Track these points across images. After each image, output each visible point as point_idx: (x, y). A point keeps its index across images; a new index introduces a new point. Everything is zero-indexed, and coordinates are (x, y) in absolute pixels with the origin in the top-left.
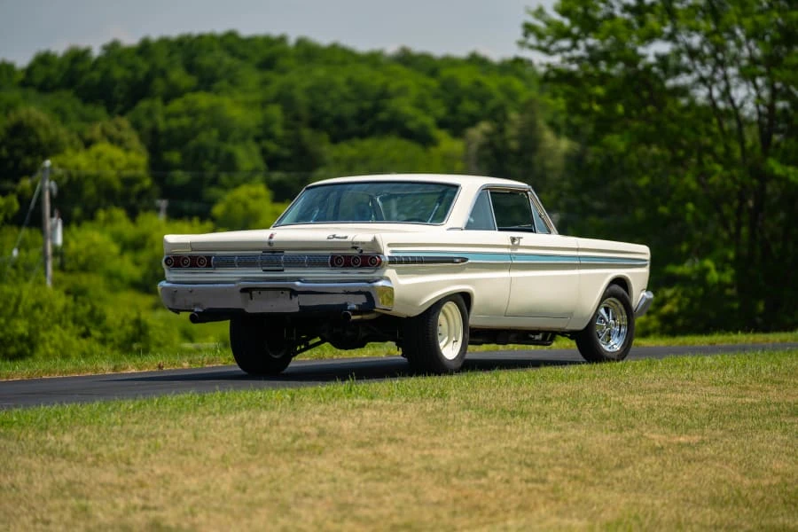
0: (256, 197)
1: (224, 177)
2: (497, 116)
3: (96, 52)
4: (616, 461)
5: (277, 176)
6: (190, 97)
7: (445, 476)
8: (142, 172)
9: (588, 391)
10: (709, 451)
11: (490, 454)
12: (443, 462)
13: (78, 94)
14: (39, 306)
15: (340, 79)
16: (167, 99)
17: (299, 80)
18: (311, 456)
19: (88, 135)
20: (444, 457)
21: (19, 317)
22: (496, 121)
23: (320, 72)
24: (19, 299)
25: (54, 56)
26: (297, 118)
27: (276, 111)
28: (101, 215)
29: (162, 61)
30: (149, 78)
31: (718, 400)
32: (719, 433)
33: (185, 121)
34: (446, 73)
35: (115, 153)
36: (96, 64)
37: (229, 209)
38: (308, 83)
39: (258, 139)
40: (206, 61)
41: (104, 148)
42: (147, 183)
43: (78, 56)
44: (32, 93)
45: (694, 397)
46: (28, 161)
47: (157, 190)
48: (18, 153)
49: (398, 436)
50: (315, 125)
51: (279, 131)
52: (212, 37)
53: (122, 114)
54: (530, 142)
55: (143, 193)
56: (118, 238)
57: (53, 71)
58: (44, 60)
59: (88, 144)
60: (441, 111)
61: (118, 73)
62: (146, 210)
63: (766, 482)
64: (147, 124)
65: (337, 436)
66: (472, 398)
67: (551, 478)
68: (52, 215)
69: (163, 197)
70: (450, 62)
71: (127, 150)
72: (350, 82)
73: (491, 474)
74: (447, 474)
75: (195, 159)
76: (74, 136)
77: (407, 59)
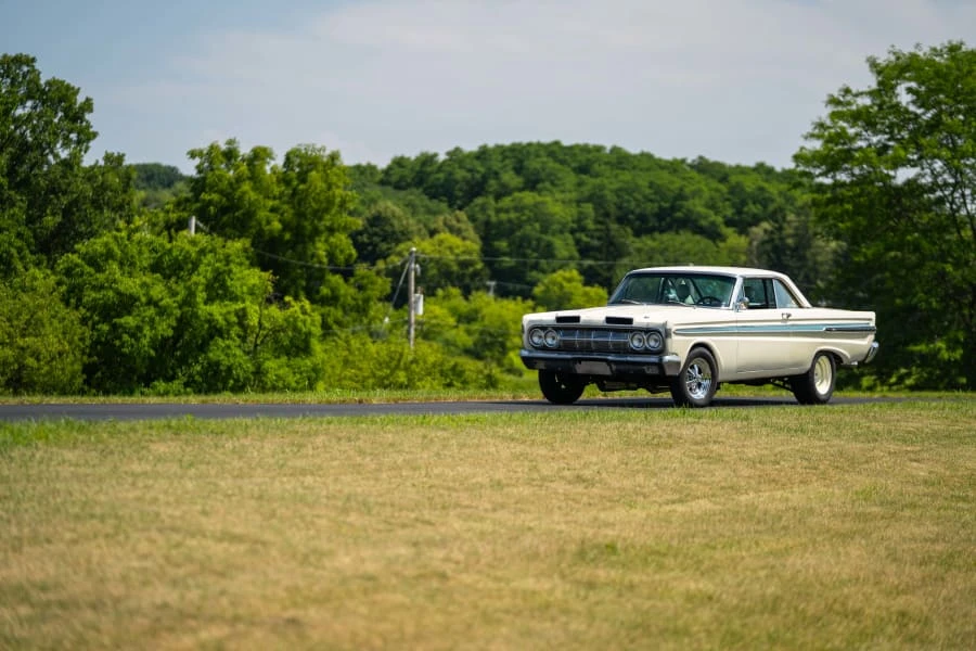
0: (570, 280)
1: (543, 262)
2: (776, 216)
3: (442, 157)
4: (864, 460)
5: (588, 262)
6: (517, 194)
7: (753, 463)
8: (475, 257)
9: (847, 419)
10: (926, 455)
11: (780, 452)
12: (750, 455)
13: (426, 192)
14: (415, 361)
15: (643, 182)
16: (498, 197)
17: (610, 183)
18: (666, 448)
19: (433, 226)
20: (751, 453)
21: (401, 370)
22: (776, 221)
23: (626, 176)
24: (401, 355)
25: (408, 159)
26: (607, 215)
27: (589, 208)
28: (440, 292)
29: (496, 165)
30: (485, 178)
31: (936, 427)
32: (934, 445)
33: (513, 215)
34: (733, 179)
35: (454, 240)
36: (440, 168)
37: (547, 290)
38: (616, 186)
39: (572, 232)
40: (533, 164)
41: (445, 236)
42: (479, 266)
43: (427, 160)
44: (389, 189)
45: (920, 425)
46: (384, 246)
47: (488, 271)
48: (376, 239)
49: (720, 439)
50: (621, 220)
51: (590, 225)
52: (539, 145)
53: (460, 208)
54: (804, 241)
55: (476, 274)
56: (454, 311)
57: (406, 172)
58: (399, 162)
59: (432, 233)
60: (729, 212)
61: (460, 174)
62: (478, 289)
63: (960, 473)
64: (481, 217)
65: (680, 438)
66: (768, 421)
67: (821, 467)
68: (416, 292)
69: (491, 279)
70: (740, 170)
71: (464, 239)
72: (651, 185)
73: (782, 463)
74: (754, 463)
75: (519, 248)
76: (421, 226)
77: (703, 167)
